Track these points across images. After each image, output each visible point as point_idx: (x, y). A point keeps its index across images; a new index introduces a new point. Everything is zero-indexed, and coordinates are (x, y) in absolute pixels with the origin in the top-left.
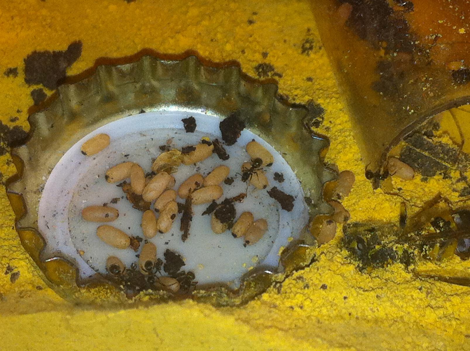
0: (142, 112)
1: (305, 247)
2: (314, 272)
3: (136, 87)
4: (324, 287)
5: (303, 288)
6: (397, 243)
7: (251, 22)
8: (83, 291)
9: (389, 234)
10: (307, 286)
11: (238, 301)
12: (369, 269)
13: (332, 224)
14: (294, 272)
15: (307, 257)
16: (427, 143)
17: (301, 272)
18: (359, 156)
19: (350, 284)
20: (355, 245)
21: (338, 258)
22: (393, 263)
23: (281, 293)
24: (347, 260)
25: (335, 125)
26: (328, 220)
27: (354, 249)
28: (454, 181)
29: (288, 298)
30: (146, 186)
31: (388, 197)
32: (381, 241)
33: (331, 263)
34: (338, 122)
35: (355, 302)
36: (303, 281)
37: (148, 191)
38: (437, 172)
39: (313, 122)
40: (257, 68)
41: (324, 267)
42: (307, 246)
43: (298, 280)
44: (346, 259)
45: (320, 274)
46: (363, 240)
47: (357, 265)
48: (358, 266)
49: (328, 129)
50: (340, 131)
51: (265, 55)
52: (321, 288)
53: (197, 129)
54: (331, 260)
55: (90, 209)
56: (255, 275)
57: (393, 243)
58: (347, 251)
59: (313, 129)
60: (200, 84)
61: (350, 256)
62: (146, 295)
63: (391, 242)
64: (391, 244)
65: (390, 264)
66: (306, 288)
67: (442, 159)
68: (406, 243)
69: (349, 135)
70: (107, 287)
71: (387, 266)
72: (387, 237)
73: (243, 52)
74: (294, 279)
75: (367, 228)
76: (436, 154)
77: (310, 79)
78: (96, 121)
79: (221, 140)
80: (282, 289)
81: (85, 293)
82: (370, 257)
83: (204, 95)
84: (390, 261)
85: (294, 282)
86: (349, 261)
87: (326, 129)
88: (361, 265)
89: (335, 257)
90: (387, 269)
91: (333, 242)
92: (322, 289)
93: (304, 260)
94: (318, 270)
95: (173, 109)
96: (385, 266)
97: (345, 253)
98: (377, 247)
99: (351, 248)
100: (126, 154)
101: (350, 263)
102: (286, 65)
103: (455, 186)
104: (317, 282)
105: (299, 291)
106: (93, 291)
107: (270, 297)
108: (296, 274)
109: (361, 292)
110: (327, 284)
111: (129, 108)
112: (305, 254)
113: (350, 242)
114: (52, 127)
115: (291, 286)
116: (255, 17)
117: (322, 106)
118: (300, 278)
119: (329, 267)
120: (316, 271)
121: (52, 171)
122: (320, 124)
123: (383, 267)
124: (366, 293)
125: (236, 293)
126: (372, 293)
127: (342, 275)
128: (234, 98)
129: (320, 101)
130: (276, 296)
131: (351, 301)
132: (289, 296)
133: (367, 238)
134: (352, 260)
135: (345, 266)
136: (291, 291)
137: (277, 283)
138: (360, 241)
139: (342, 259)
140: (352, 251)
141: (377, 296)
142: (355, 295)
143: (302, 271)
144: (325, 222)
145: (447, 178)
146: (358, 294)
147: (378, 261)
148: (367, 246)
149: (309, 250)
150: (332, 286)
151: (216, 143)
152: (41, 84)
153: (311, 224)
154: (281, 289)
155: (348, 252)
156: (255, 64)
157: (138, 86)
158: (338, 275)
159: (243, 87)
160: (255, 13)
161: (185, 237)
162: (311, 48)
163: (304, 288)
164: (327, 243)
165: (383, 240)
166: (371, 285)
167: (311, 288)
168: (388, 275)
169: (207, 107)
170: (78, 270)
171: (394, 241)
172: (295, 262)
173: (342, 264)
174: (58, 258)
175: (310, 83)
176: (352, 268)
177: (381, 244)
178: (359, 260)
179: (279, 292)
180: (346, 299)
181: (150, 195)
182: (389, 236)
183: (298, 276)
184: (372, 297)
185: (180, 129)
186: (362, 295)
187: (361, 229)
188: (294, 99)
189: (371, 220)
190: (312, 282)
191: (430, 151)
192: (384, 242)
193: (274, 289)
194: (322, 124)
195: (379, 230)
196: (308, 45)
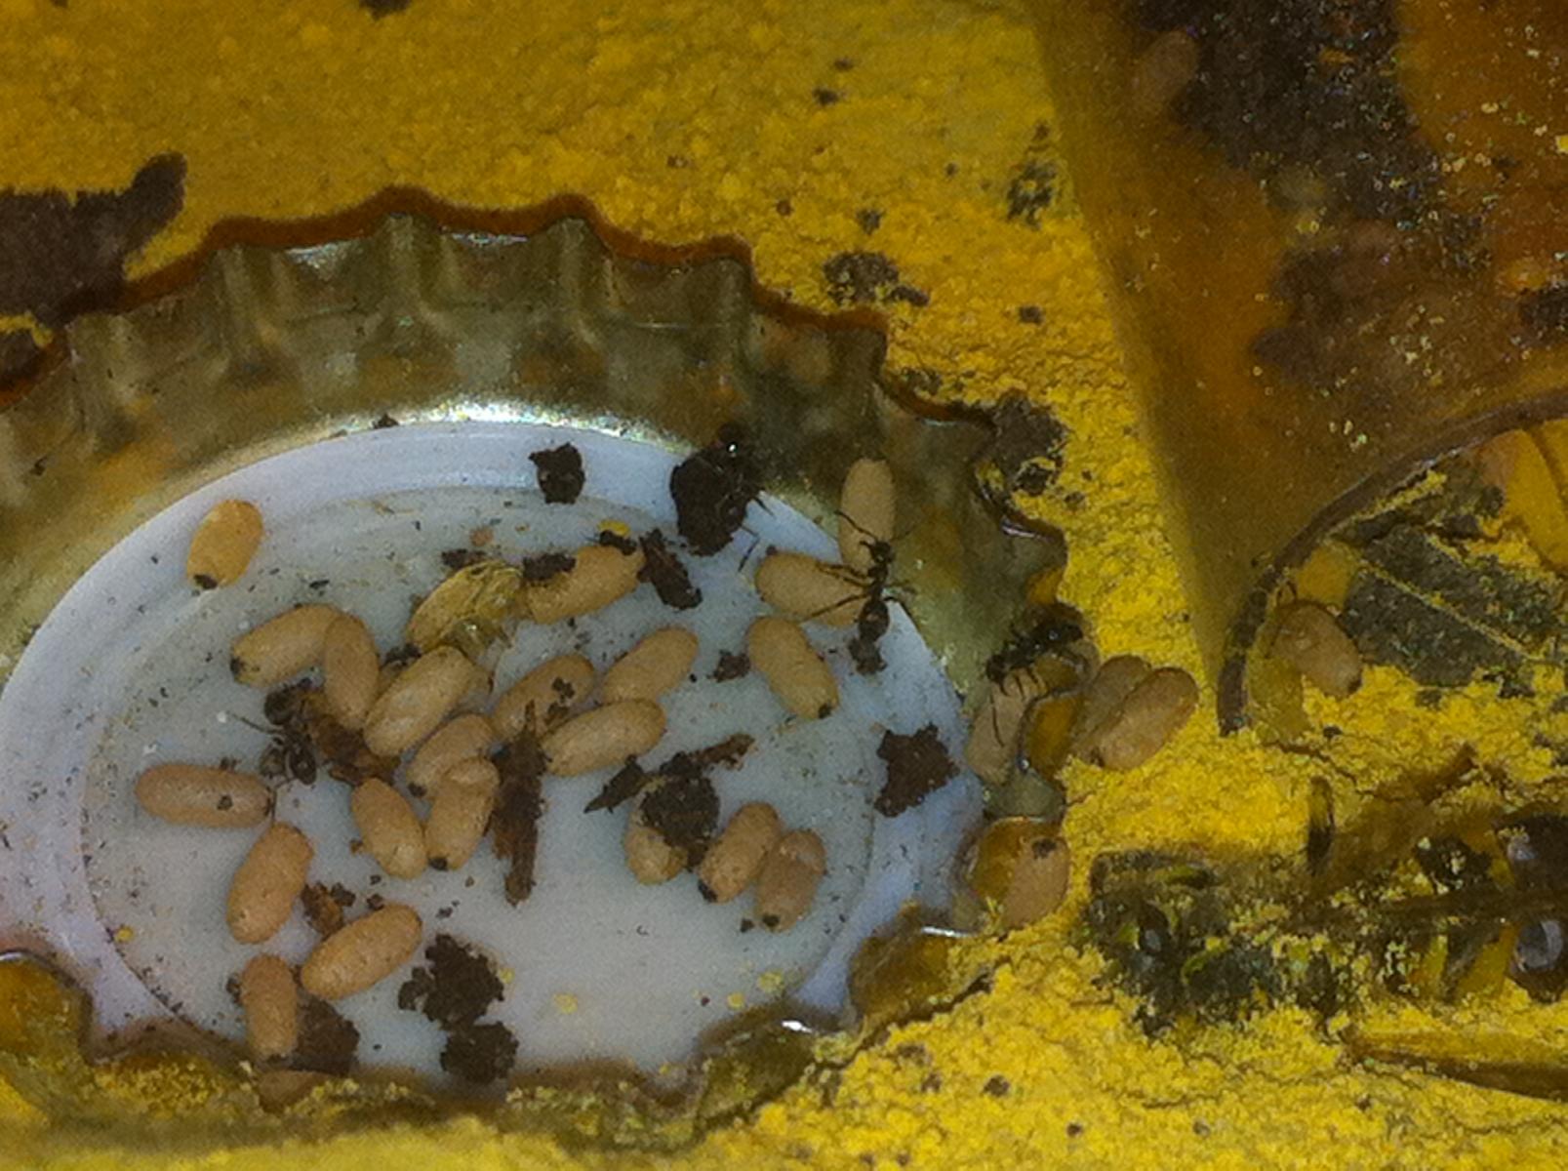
0: (385, 423)
1: (943, 937)
2: (965, 1028)
3: (360, 330)
4: (997, 1087)
5: (918, 1088)
6: (1285, 933)
7: (825, 98)
8: (104, 1079)
9: (1259, 897)
10: (933, 1083)
11: (678, 1129)
12: (1183, 1025)
13: (1051, 854)
14: (893, 1028)
15: (955, 975)
16: (1438, 562)
17: (916, 1030)
18: (1178, 604)
19: (1098, 1078)
20: (1133, 936)
21: (1063, 983)
22: (1271, 1006)
23: (836, 1104)
24: (1100, 989)
25: (1102, 486)
26: (1041, 838)
27: (1126, 948)
28: (1542, 704)
29: (857, 1125)
30: (379, 695)
32: (1229, 921)
33: (1032, 1000)
34: (1114, 474)
35: (1111, 1146)
36: (920, 1063)
37: (382, 716)
38: (1473, 669)
39: (1020, 473)
40: (831, 271)
41: (1007, 1013)
42: (950, 934)
43: (900, 1058)
44: (1094, 988)
45: (987, 1041)
46: (1163, 916)
47: (1134, 1010)
48: (1141, 1014)
49: (1074, 501)
51: (869, 220)
52: (986, 1089)
54: (1036, 989)
55: (168, 772)
56: (746, 1036)
57: (1274, 929)
58: (1100, 957)
59: (1021, 501)
60: (600, 323)
61: (1110, 975)
62: (334, 1099)
63: (1265, 927)
64: (1265, 935)
65: (1261, 1009)
66: (930, 1091)
67: (1495, 622)
68: (1320, 931)
69: (1149, 526)
70: (191, 1067)
71: (1248, 1018)
72: (1251, 906)
73: (784, 208)
74: (889, 1056)
75: (1174, 871)
76: (1473, 604)
77: (1029, 315)
78: (207, 454)
80: (843, 1090)
81: (113, 1089)
82: (1185, 981)
83: (618, 368)
84: (1258, 995)
85: (886, 1065)
86: (1105, 995)
87: (1068, 499)
88: (1151, 1011)
89: (1050, 979)
90: (1247, 1026)
91: (1053, 923)
92: (989, 1093)
93: (941, 989)
94: (980, 1023)
95: (500, 413)
96: (1241, 1015)
97: (1094, 961)
98: (1212, 944)
99: (1116, 946)
101: (1110, 1001)
102: (947, 259)
103: (1543, 726)
104: (972, 1068)
105: (903, 1099)
106: (141, 1079)
107: (791, 1118)
108: (897, 1037)
109: (1137, 1108)
110: (1008, 1076)
111: (338, 406)
112: (945, 965)
113: (1115, 921)
114: (38, 469)
115: (873, 1078)
116: (842, 79)
118: (910, 1051)
119: (1024, 1011)
120: (972, 1026)
121: (33, 634)
122: (1048, 483)
123: (1233, 1020)
124: (1157, 1115)
125: (673, 1101)
126: (1180, 1116)
127: (1072, 1048)
129: (1053, 397)
130: (811, 1116)
131: (1095, 1142)
132: (863, 1116)
133: (1177, 912)
134: (1117, 992)
135: (1084, 1012)
136: (874, 1100)
137: (820, 1067)
138: (1152, 919)
139: (1077, 986)
140: (1124, 960)
141: (1198, 1128)
142: (1113, 1118)
143: (923, 1027)
144: (1027, 847)
145: (1515, 693)
146: (1125, 1114)
147: (1214, 998)
148: (1175, 939)
149: (958, 949)
150: (1027, 1084)
151: (653, 542)
153: (973, 853)
154: (836, 1091)
155: (1106, 958)
156: (826, 254)
157: (370, 324)
158: (1057, 1042)
159: (762, 336)
160: (843, 66)
161: (519, 886)
162: (1043, 198)
163: (924, 1089)
164: (1033, 924)
165: (1237, 920)
166: (1181, 1084)
167: (949, 1091)
168: (1248, 1050)
169: (628, 411)
170: (87, 1003)
171: (1275, 922)
172: (909, 991)
173: (1075, 1005)
174: (18, 955)
175: (1029, 328)
176: (1108, 1020)
177: (1227, 933)
178: (1146, 991)
179: (826, 1102)
180: (1077, 1135)
181: (393, 733)
182: (1259, 903)
183: (906, 1044)
184: (1178, 1128)
185: (525, 492)
186: (1138, 1118)
187: (1158, 876)
188: (959, 387)
189: (1199, 845)
190: (953, 1067)
191: (1447, 593)
192: (1241, 924)
193: (812, 1090)
194: (1053, 482)
195: (1225, 880)
196: (1031, 188)
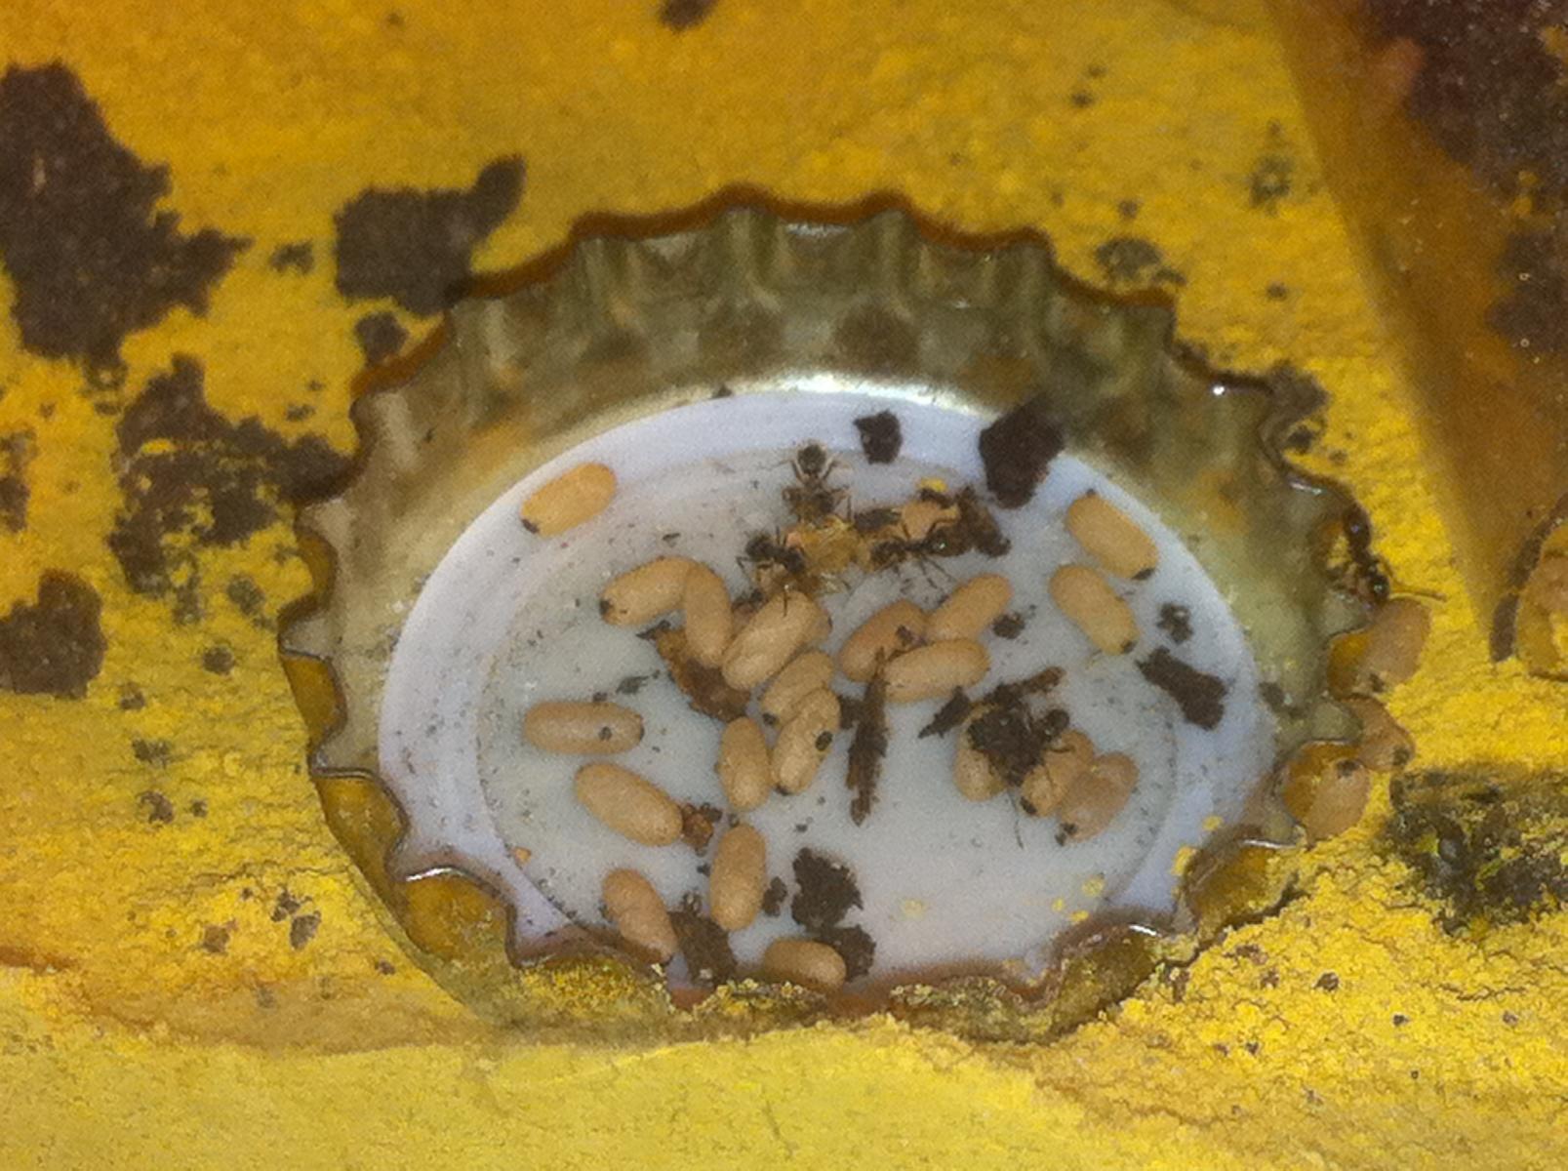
0: (723, 393)
1: (1264, 849)
2: (1295, 930)
3: (702, 311)
4: (1328, 983)
5: (1258, 983)
7: (1082, 101)
8: (529, 980)
9: (1547, 811)
10: (1271, 979)
11: (1040, 1022)
12: (1478, 925)
13: (1354, 773)
14: (1229, 930)
15: (1272, 882)
17: (1250, 931)
18: (1442, 549)
19: (1415, 974)
20: (1432, 846)
21: (1376, 888)
22: (1559, 908)
23: (1184, 998)
24: (1405, 894)
25: (1364, 444)
26: (1342, 760)
27: (1427, 856)
29: (1209, 1018)
30: (734, 637)
31: (1542, 686)
32: (1520, 832)
33: (1352, 904)
34: (1374, 433)
35: (1431, 1035)
36: (1257, 962)
37: (738, 654)
39: (1289, 434)
40: (1103, 254)
41: (1329, 917)
42: (1268, 845)
43: (1240, 958)
44: (1399, 892)
45: (1315, 941)
46: (1459, 828)
47: (1436, 911)
48: (1442, 916)
49: (1338, 458)
50: (1382, 465)
51: (1128, 209)
52: (1320, 984)
53: (904, 451)
54: (1353, 894)
55: (551, 709)
56: (1097, 938)
57: (1561, 840)
58: (1403, 865)
59: (1291, 457)
60: (917, 303)
61: (1414, 882)
62: (736, 996)
63: (1553, 837)
64: (1553, 845)
65: (1549, 912)
66: (1270, 986)
69: (1413, 479)
70: (606, 969)
71: (1539, 919)
72: (1538, 818)
73: (1057, 199)
74: (1228, 955)
75: (1473, 788)
77: (1277, 292)
78: (570, 420)
79: (981, 490)
80: (1189, 987)
81: (534, 987)
82: (1480, 887)
83: (929, 342)
84: (1548, 900)
85: (1228, 963)
86: (1410, 899)
87: (1332, 457)
88: (1450, 913)
89: (1365, 884)
90: (1539, 926)
91: (1358, 833)
92: (1321, 989)
93: (1260, 893)
94: (1308, 925)
95: (825, 384)
96: (1532, 916)
97: (1399, 870)
98: (1507, 853)
99: (1417, 856)
100: (667, 533)
101: (1413, 905)
102: (1199, 245)
104: (1302, 966)
105: (1246, 993)
106: (561, 979)
107: (1148, 1011)
108: (1234, 938)
109: (1452, 1000)
110: (1337, 972)
111: (681, 379)
112: (1264, 872)
113: (1415, 833)
114: (429, 438)
115: (1219, 975)
116: (1094, 85)
117: (1322, 383)
118: (1248, 951)
119: (1347, 916)
120: (1301, 927)
121: (424, 584)
122: (1314, 443)
123: (1525, 920)
124: (1471, 1006)
125: (1033, 997)
126: (1489, 1008)
127: (1390, 946)
128: (1030, 348)
129: (1314, 366)
130: (1167, 1009)
131: (1419, 1030)
132: (1212, 1009)
133: (1471, 823)
134: (1422, 896)
135: (1399, 915)
136: (1220, 995)
137: (1170, 966)
138: (1452, 833)
139: (1388, 890)
140: (1424, 866)
141: (1507, 1018)
142: (1433, 1009)
143: (1256, 929)
144: (1331, 767)
146: (1443, 1006)
147: (1508, 900)
148: (1470, 850)
149: (1277, 859)
150: (1355, 980)
151: (965, 498)
152: (390, 299)
153: (1285, 773)
154: (1183, 988)
155: (1409, 867)
156: (1095, 241)
157: (713, 305)
158: (1377, 942)
159: (1060, 311)
160: (1095, 72)
161: (861, 808)
162: (1282, 189)
163: (1263, 985)
164: (1336, 835)
165: (1527, 832)
166: (1483, 977)
167: (1286, 986)
168: (1539, 948)
169: (937, 378)
170: (511, 912)
171: (1560, 834)
172: (1231, 896)
173: (1389, 909)
174: (448, 870)
175: (1277, 306)
176: (1421, 920)
177: (1519, 844)
178: (1445, 896)
179: (1177, 998)
180: (1402, 1026)
181: (747, 669)
182: (1545, 816)
183: (1243, 944)
184: (1490, 1018)
186: (1454, 1010)
187: (1451, 793)
188: (1226, 358)
189: (1485, 764)
190: (1287, 964)
192: (1531, 836)
193: (1163, 986)
194: (1318, 441)
195: (1513, 795)
196: (1271, 180)
